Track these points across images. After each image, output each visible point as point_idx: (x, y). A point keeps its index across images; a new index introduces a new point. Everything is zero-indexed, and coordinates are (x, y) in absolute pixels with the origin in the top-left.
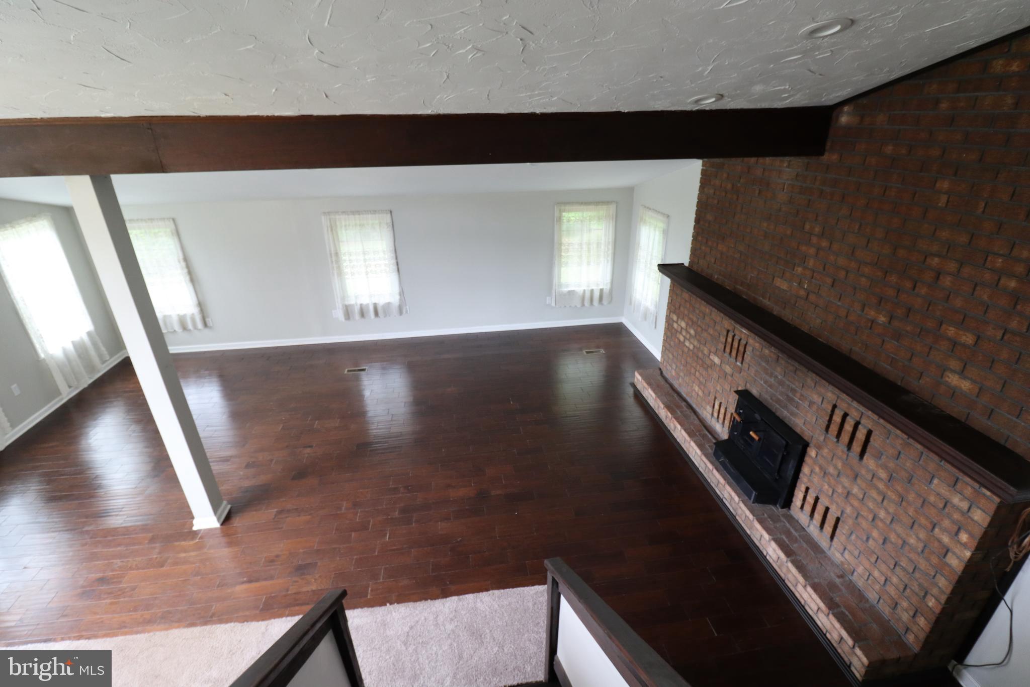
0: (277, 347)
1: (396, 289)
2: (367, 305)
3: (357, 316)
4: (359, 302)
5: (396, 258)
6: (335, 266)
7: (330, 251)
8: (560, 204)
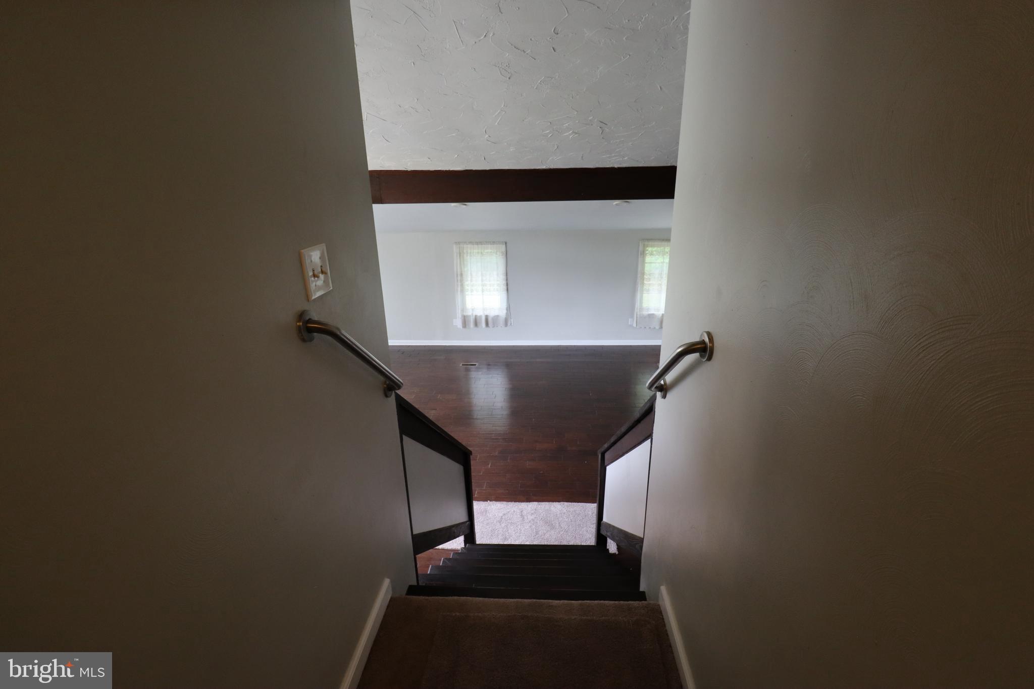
0: (409, 346)
1: (505, 305)
2: (481, 316)
3: (472, 325)
4: (474, 314)
5: (507, 280)
6: (459, 284)
7: (457, 272)
8: (644, 240)
